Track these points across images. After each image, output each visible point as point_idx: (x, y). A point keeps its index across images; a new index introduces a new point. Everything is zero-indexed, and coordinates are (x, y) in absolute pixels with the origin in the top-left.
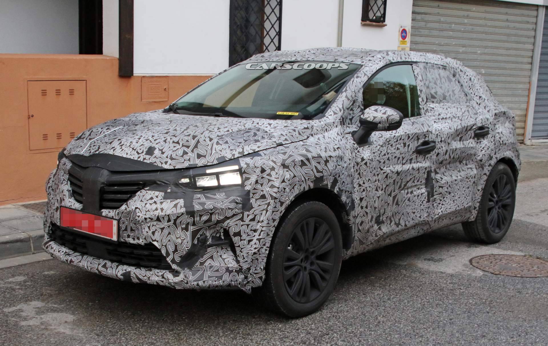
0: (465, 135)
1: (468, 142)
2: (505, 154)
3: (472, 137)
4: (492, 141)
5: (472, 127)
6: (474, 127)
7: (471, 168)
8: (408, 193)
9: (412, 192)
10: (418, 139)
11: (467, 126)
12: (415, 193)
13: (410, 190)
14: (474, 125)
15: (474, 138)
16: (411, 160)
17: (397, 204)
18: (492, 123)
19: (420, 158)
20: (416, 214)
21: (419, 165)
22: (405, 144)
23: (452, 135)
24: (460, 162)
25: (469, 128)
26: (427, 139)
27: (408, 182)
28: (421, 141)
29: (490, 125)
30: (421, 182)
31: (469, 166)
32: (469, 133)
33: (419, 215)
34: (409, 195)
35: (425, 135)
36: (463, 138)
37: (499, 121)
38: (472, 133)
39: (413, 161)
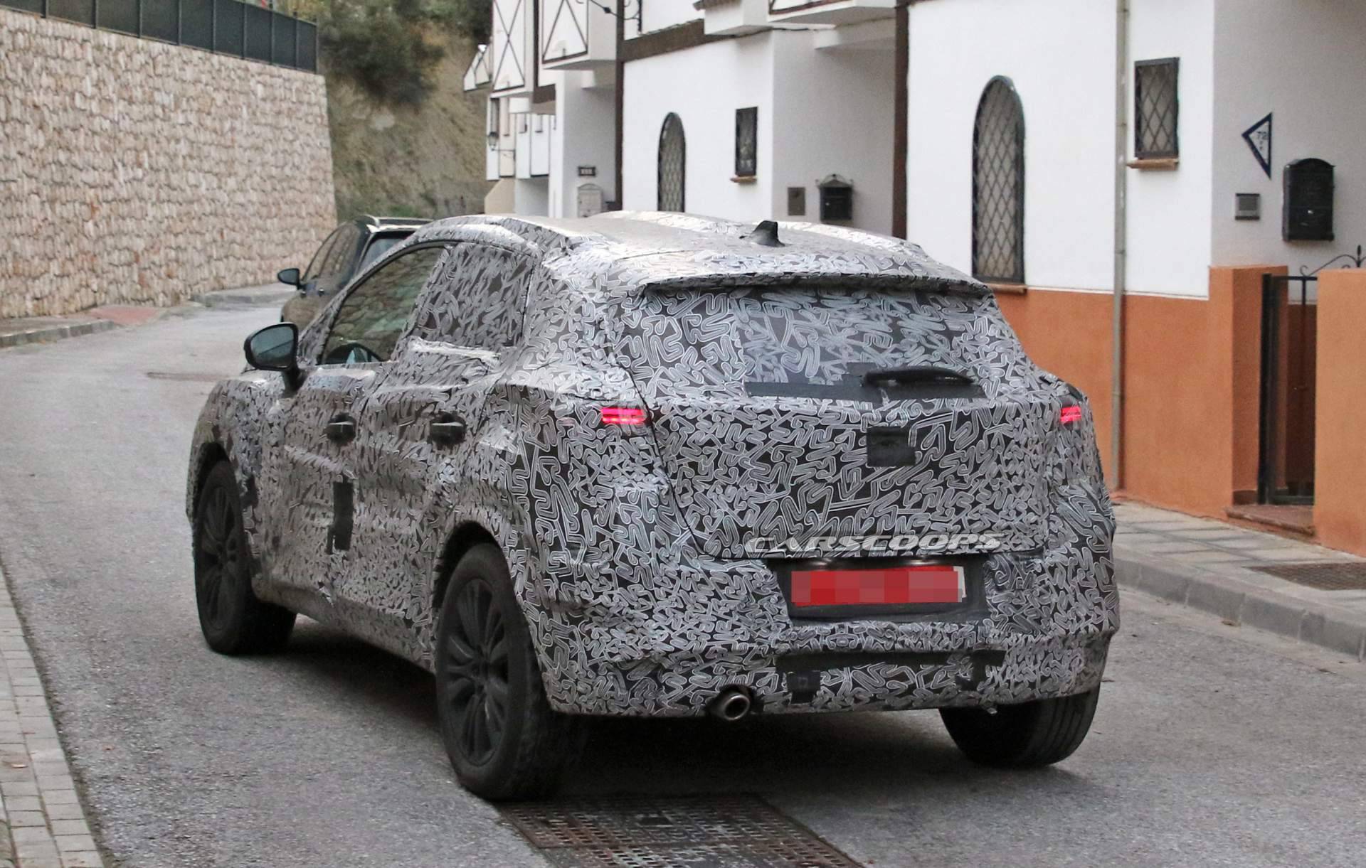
0: (411, 425)
1: (415, 444)
2: (475, 512)
3: (426, 438)
4: (462, 461)
5: (422, 409)
6: (429, 410)
7: (412, 518)
8: (307, 515)
9: (313, 517)
10: (335, 407)
11: (411, 403)
12: (316, 521)
13: (312, 511)
14: (428, 405)
15: (429, 442)
16: (320, 446)
17: (292, 528)
18: (478, 413)
19: (332, 451)
20: (308, 565)
21: (326, 462)
22: (319, 409)
23: (377, 413)
24: (402, 493)
25: (415, 409)
26: (347, 411)
27: (308, 490)
28: (337, 413)
29: (471, 416)
30: (327, 502)
31: (413, 512)
32: (420, 421)
33: (310, 572)
34: (308, 520)
35: (343, 400)
36: (406, 433)
37: (500, 413)
38: (424, 425)
39: (322, 451)
